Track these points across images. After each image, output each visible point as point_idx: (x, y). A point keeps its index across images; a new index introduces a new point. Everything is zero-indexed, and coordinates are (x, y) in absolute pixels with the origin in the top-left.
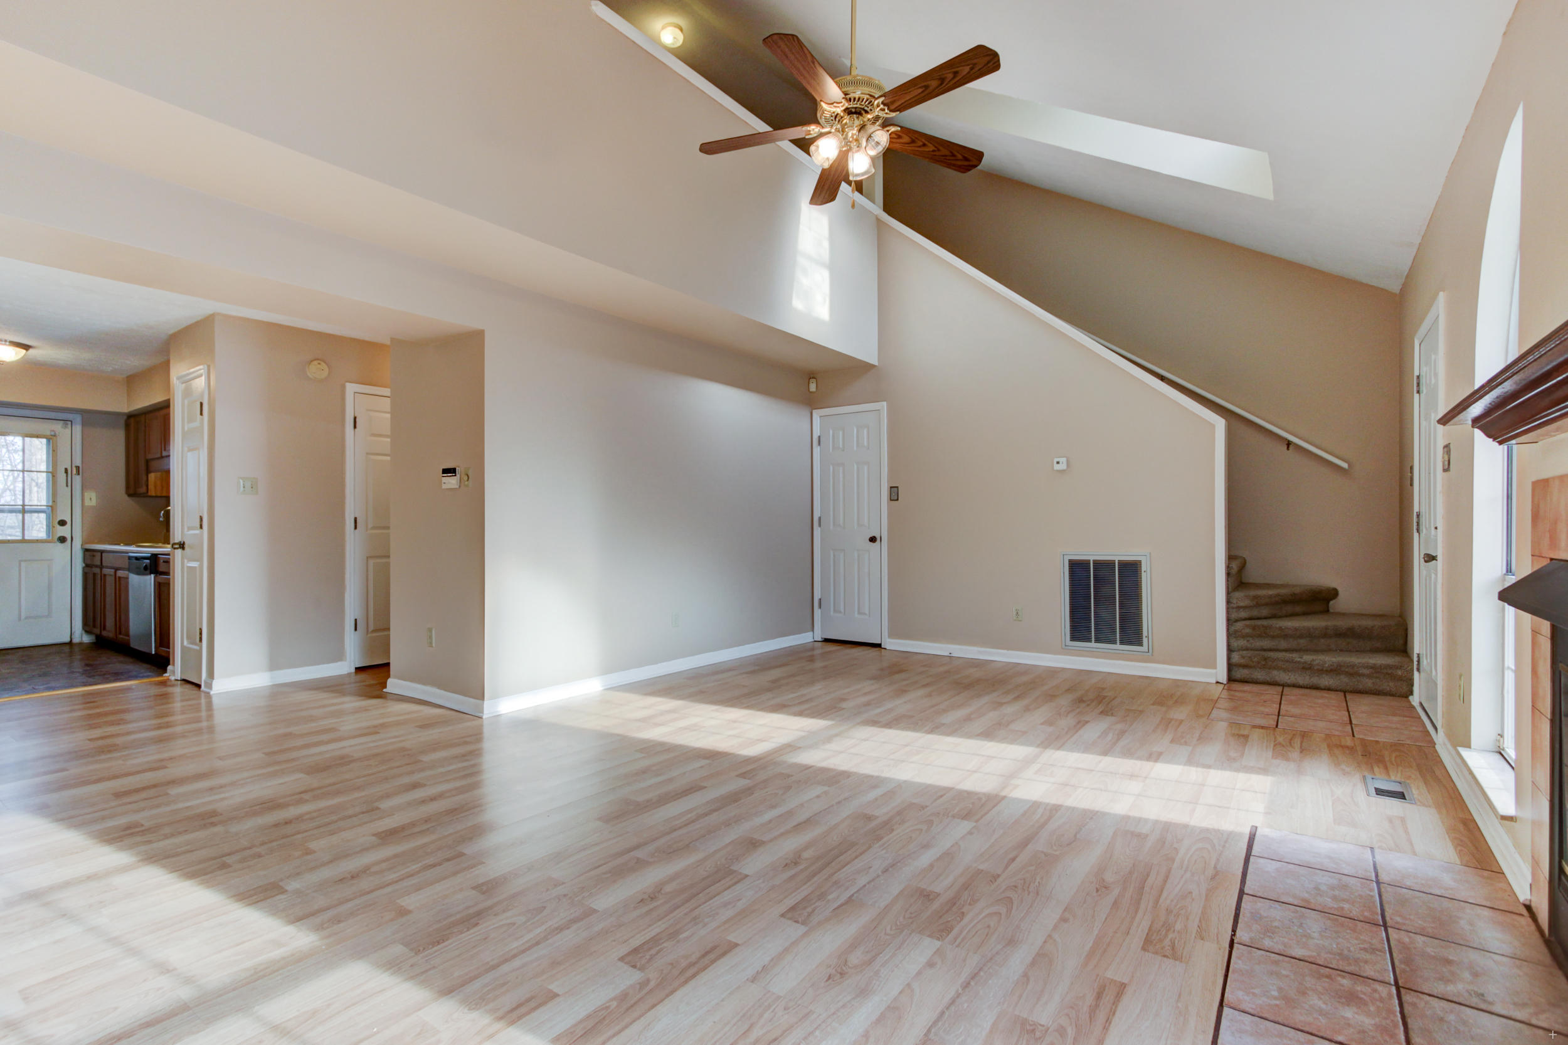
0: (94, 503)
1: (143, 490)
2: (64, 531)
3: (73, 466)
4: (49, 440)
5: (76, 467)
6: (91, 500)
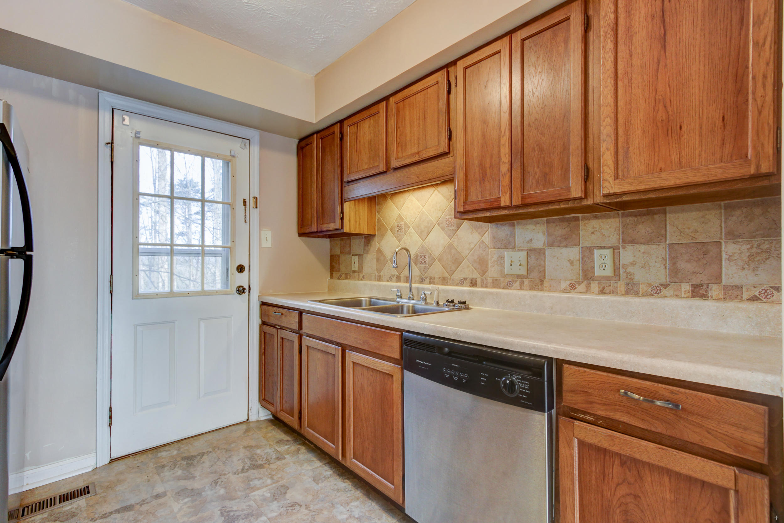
0: (269, 244)
1: (331, 225)
2: (242, 280)
3: (252, 197)
4: (227, 163)
5: (254, 198)
6: (267, 240)
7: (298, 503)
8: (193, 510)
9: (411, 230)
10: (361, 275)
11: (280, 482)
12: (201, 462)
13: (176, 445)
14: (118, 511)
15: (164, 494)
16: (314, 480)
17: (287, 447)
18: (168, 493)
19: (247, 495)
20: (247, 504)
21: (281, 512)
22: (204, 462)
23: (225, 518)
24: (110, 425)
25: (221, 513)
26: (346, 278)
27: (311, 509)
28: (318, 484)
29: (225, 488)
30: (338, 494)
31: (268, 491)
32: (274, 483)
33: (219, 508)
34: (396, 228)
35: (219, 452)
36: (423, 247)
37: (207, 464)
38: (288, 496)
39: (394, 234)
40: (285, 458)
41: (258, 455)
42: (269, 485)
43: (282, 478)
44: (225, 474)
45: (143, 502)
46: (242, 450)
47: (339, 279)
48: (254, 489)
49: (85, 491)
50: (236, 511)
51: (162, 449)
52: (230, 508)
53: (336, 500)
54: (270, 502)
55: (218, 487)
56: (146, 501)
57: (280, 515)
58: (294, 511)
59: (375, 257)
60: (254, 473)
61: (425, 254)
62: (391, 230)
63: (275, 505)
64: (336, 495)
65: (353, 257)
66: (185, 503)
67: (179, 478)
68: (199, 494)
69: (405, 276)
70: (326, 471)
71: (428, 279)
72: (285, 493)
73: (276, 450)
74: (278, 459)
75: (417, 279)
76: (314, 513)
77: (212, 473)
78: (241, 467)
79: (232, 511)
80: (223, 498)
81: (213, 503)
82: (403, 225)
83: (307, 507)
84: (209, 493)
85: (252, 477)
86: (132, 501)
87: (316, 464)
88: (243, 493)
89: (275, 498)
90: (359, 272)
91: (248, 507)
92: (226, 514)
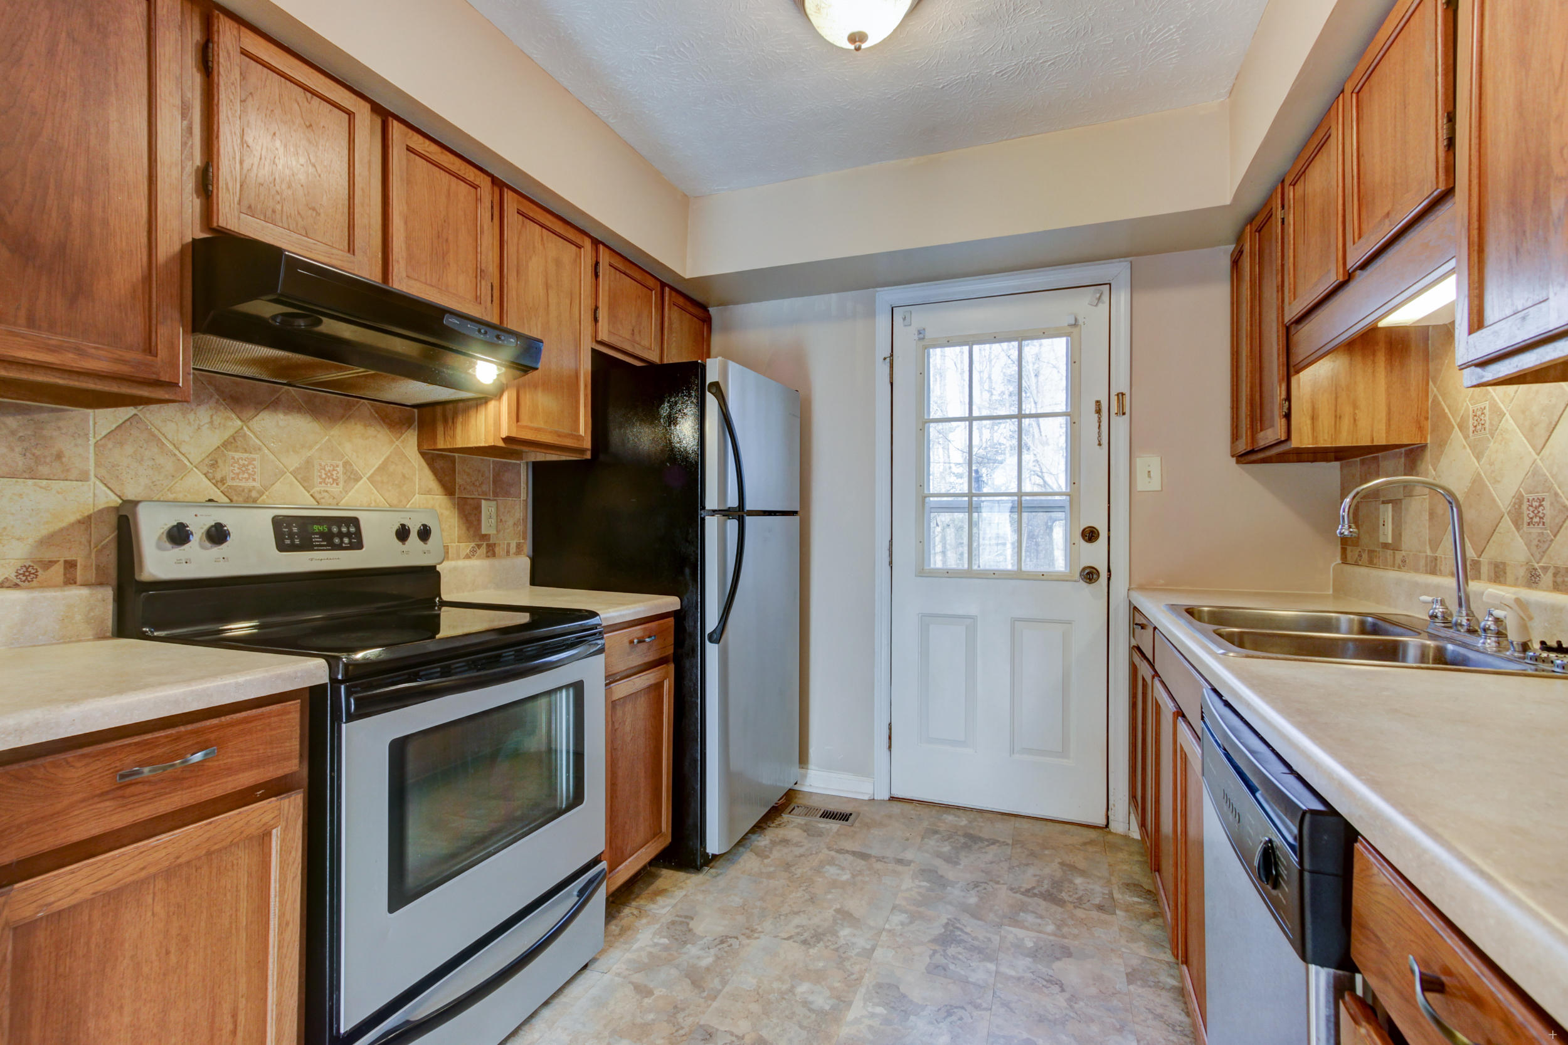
0: (1155, 484)
1: (1272, 434)
2: (1094, 555)
3: (1113, 393)
5: (1118, 396)
6: (1149, 476)
7: (1062, 984)
8: (920, 898)
9: (1509, 423)
10: (1399, 556)
11: (1066, 941)
12: (984, 851)
13: (972, 815)
14: (854, 853)
15: (908, 863)
16: (1127, 974)
17: (1136, 899)
18: (912, 864)
19: (1000, 925)
20: (988, 935)
21: (1023, 977)
22: (986, 853)
23: (945, 932)
24: (890, 747)
25: (947, 924)
26: (1371, 563)
27: (1076, 1006)
28: (1130, 982)
29: (981, 899)
30: (1150, 1022)
31: (1035, 940)
32: (1055, 935)
33: (949, 917)
34: (1471, 421)
35: (1019, 850)
36: (1535, 472)
37: (989, 857)
38: (1058, 965)
39: (1466, 437)
40: (1115, 913)
41: (1072, 885)
42: (1045, 933)
43: (1076, 937)
44: (998, 883)
45: (880, 859)
46: (1055, 865)
47: (1356, 564)
48: (1016, 923)
49: (844, 817)
50: (966, 933)
51: (952, 811)
52: (963, 925)
53: (1138, 1028)
54: (1022, 954)
55: (973, 892)
56: (885, 860)
57: (1019, 979)
58: (1045, 990)
59: (1427, 505)
60: (1040, 906)
61: (1540, 495)
62: (1460, 427)
63: (1024, 962)
64: (1145, 1021)
65: (1382, 506)
66: (920, 887)
67: (939, 855)
68: (944, 886)
69: (1490, 563)
70: (1172, 976)
71: (1550, 574)
72: (1058, 959)
73: (1111, 894)
74: (1100, 908)
75: (1522, 572)
76: (1072, 1014)
77: (983, 871)
78: (1029, 887)
79: (962, 930)
80: (965, 909)
81: (949, 907)
82: (1486, 411)
83: (1073, 999)
84: (955, 893)
85: (1030, 908)
86: (873, 852)
87: (1164, 955)
88: (997, 920)
89: (1034, 954)
90: (1395, 547)
91: (986, 940)
92: (951, 928)
